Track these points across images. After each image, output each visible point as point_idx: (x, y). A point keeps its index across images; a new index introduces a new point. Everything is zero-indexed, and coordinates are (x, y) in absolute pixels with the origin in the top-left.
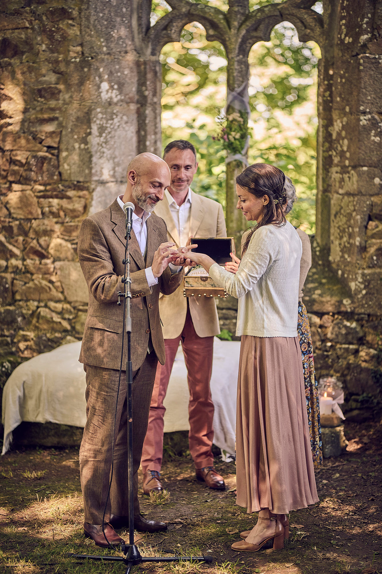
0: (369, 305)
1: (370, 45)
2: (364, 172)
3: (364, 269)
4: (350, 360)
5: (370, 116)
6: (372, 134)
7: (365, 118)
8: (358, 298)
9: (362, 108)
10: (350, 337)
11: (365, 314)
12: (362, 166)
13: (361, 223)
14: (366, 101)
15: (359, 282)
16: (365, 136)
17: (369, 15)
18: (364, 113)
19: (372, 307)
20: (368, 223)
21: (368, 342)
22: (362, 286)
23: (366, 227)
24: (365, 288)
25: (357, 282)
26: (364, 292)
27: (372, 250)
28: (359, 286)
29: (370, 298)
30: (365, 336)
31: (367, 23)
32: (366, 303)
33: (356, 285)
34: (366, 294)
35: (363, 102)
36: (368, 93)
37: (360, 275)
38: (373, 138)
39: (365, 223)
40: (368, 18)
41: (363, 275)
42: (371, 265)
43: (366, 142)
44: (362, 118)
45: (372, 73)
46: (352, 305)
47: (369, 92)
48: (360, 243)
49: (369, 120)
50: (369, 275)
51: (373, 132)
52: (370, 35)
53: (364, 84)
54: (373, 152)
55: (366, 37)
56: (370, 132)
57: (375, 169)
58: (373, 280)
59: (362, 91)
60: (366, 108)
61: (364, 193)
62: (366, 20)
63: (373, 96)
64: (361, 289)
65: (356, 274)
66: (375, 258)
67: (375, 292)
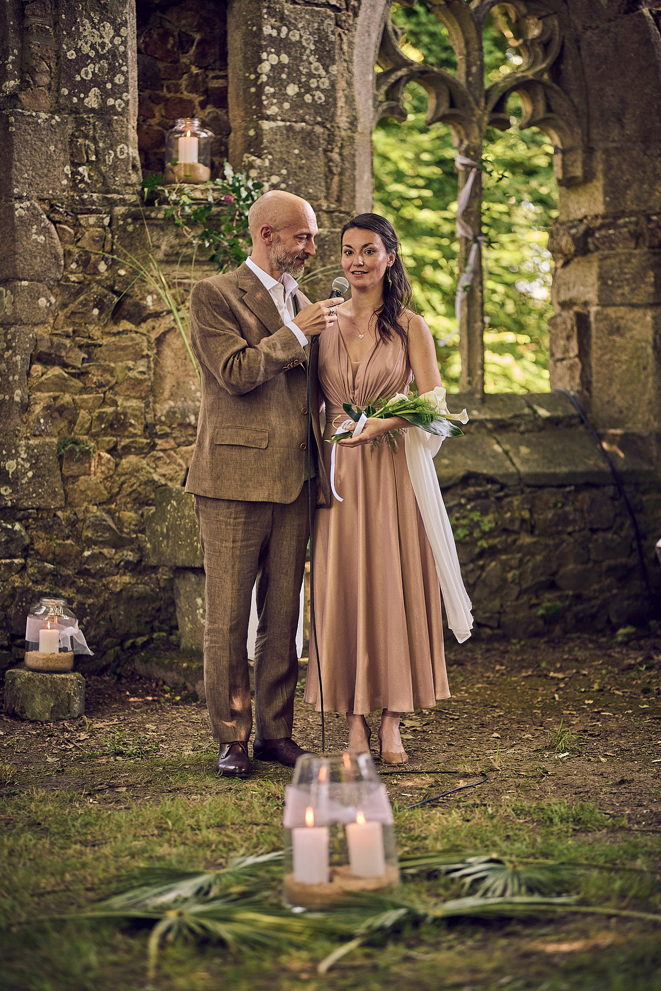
0: (38, 494)
1: (22, 96)
2: (23, 289)
3: (27, 438)
4: (14, 582)
5: (28, 203)
6: (34, 231)
7: (22, 205)
8: (22, 484)
9: (16, 191)
10: (13, 546)
11: (33, 508)
12: (21, 280)
13: (22, 367)
14: (22, 181)
15: (23, 459)
16: (23, 233)
17: (16, 51)
18: (20, 198)
19: (43, 497)
20: (30, 368)
21: (37, 552)
22: (27, 465)
23: (28, 374)
24: (31, 468)
25: (19, 460)
26: (30, 474)
27: (38, 409)
28: (23, 466)
29: (39, 483)
30: (32, 543)
31: (13, 62)
32: (34, 492)
33: (18, 464)
34: (34, 476)
35: (18, 182)
36: (23, 168)
37: (24, 448)
38: (34, 237)
39: (27, 368)
40: (14, 55)
41: (28, 447)
42: (37, 433)
43: (24, 243)
44: (17, 205)
45: (29, 138)
46: (14, 496)
47: (25, 166)
48: (22, 399)
49: (28, 209)
50: (37, 446)
51: (35, 227)
52: (18, 82)
53: (18, 154)
54: (35, 257)
55: (12, 83)
56: (30, 227)
57: (40, 285)
58: (43, 454)
59: (16, 165)
60: (23, 191)
61: (25, 321)
62: (11, 57)
63: (30, 172)
64: (25, 469)
65: (16, 447)
66: (42, 421)
67: (46, 473)
